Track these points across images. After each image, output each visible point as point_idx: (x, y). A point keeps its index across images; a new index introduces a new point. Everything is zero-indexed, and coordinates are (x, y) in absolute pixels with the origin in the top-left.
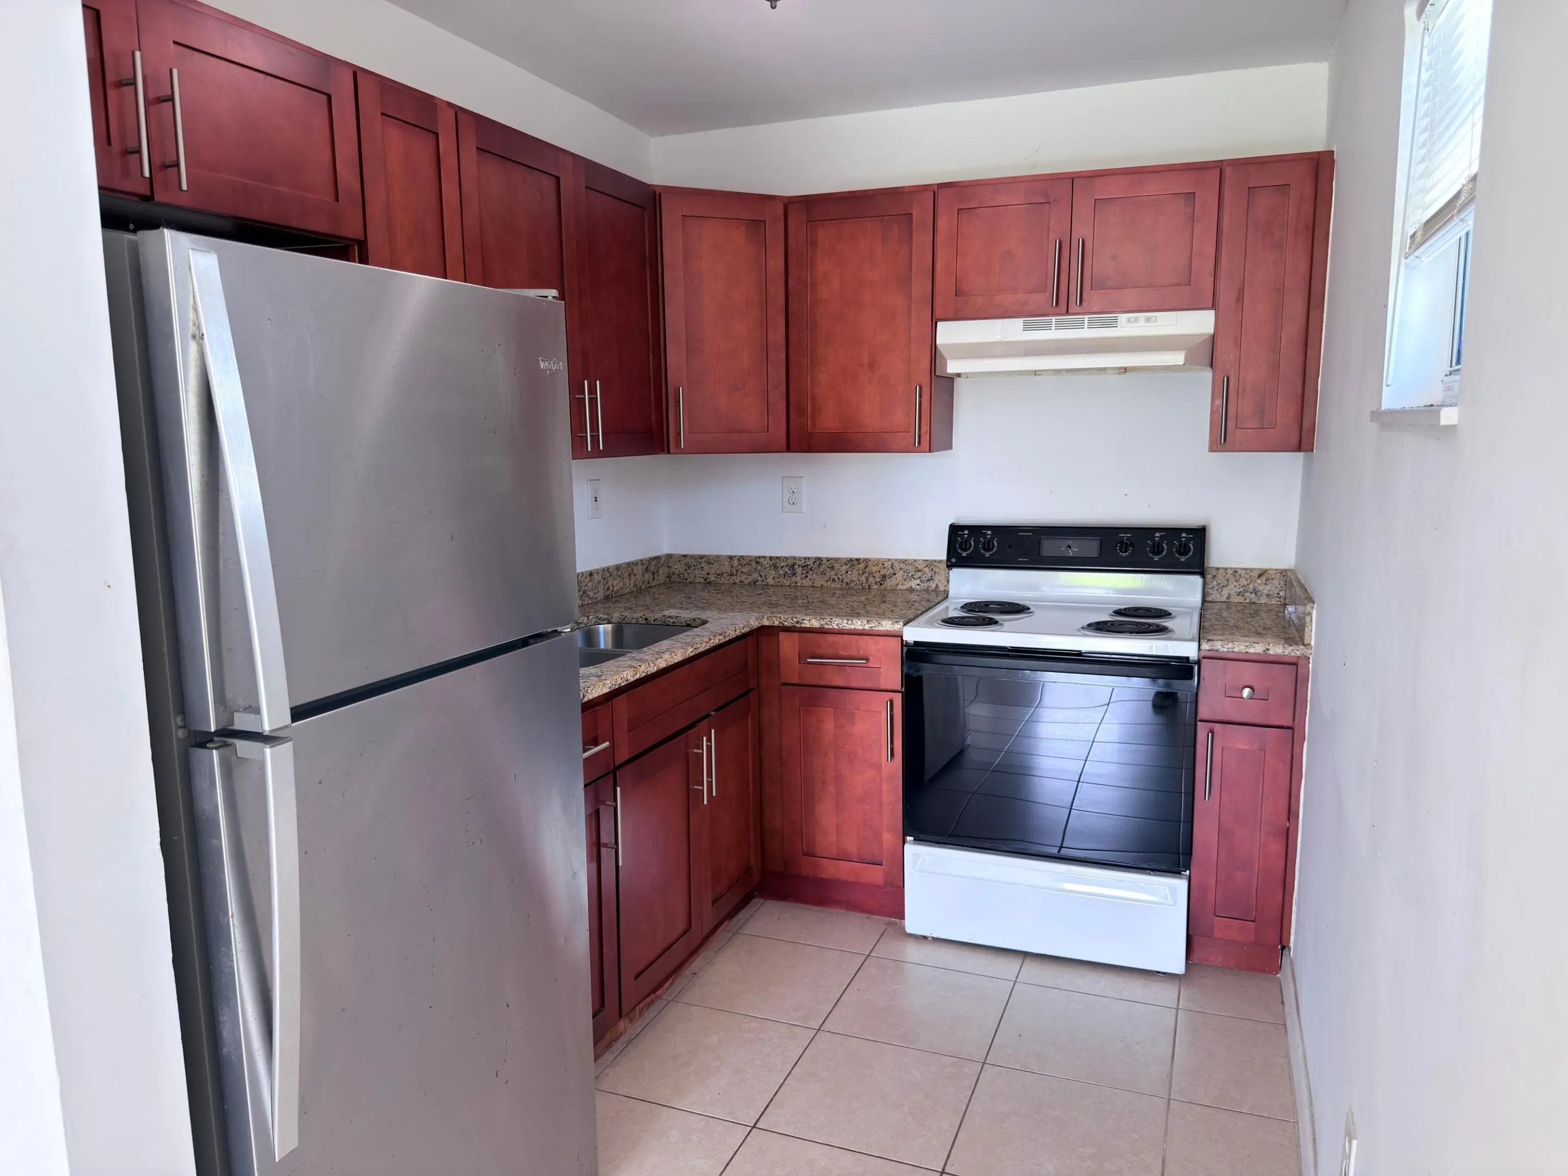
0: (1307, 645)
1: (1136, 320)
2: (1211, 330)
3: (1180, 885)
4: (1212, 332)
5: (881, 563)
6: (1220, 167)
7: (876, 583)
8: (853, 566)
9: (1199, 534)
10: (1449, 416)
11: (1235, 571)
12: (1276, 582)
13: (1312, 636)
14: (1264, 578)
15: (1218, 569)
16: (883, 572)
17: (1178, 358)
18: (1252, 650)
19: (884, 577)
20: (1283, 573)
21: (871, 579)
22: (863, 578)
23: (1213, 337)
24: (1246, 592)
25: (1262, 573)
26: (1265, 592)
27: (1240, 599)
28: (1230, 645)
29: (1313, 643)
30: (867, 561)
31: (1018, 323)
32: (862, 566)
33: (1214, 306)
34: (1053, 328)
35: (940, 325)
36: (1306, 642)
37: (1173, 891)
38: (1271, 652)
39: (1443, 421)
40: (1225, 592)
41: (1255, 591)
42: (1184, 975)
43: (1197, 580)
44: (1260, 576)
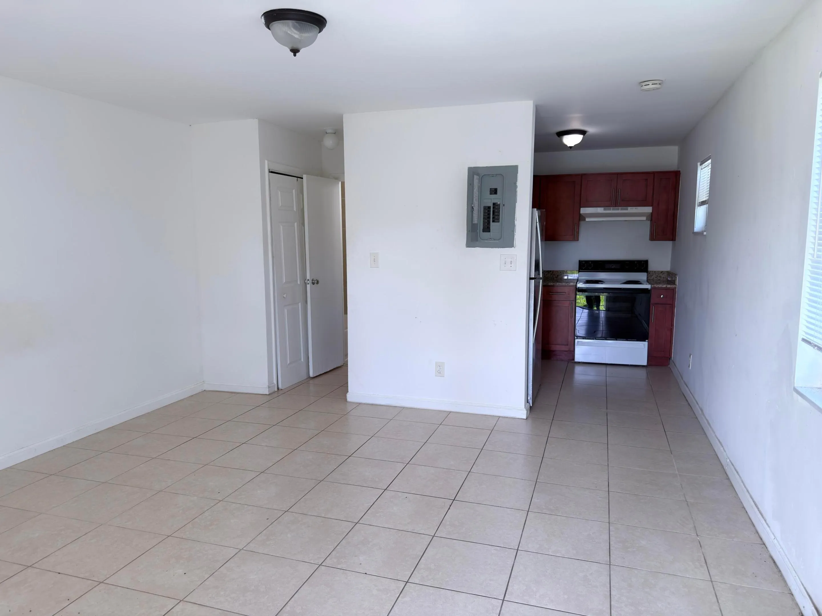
0: (676, 285)
1: (633, 209)
2: (651, 211)
3: (646, 344)
4: (651, 212)
5: (557, 271)
6: (654, 173)
7: (555, 277)
8: (549, 273)
9: (646, 262)
10: (705, 233)
11: (655, 272)
12: (665, 274)
13: (677, 282)
14: (662, 273)
15: (650, 271)
16: (558, 274)
17: (644, 218)
18: (663, 286)
19: (558, 275)
20: (667, 272)
21: (554, 276)
22: (552, 276)
23: (652, 213)
24: (658, 277)
25: (662, 272)
26: (663, 277)
27: (656, 279)
28: (658, 285)
29: (677, 284)
30: (553, 271)
31: (603, 208)
32: (551, 272)
33: (652, 206)
34: (612, 210)
35: (581, 208)
36: (676, 284)
37: (644, 345)
38: (668, 287)
39: (704, 234)
40: (652, 277)
41: (660, 277)
42: (646, 366)
43: (646, 274)
44: (661, 273)
